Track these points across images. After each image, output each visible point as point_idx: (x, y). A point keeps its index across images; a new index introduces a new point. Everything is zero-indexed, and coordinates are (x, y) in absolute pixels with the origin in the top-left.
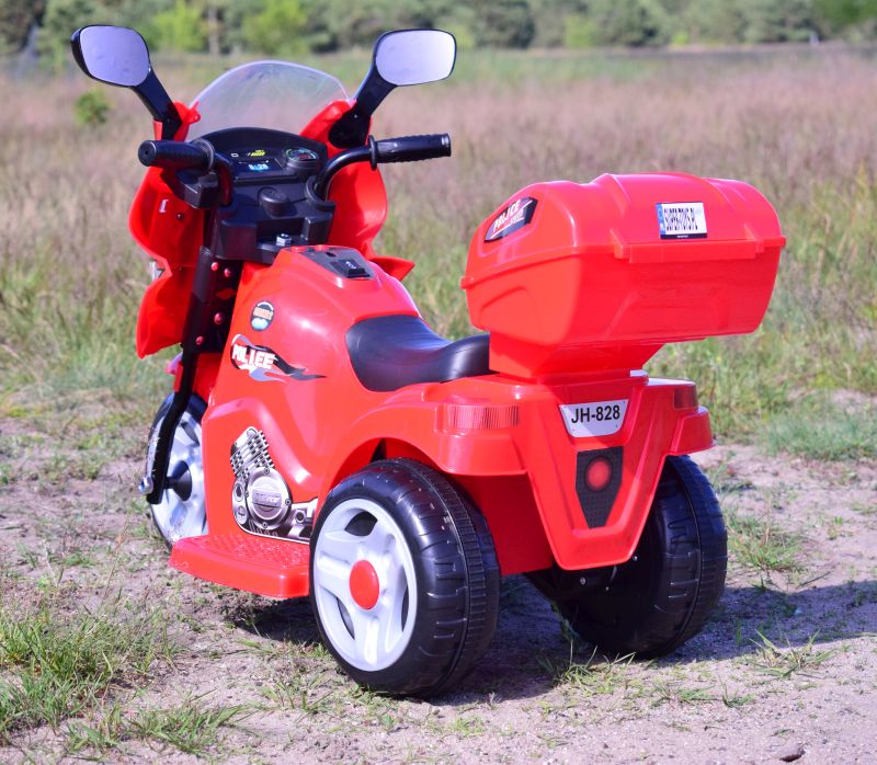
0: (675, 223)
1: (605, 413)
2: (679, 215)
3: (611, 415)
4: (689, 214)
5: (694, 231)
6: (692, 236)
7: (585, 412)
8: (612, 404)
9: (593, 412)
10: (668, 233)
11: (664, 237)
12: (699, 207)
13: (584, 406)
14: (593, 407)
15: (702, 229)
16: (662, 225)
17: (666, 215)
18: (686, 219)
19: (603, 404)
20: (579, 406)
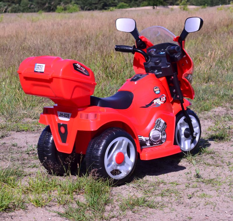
0: (38, 69)
1: (66, 115)
2: (39, 67)
3: (67, 116)
4: (42, 67)
5: (41, 71)
6: (41, 72)
7: (62, 114)
8: (68, 113)
9: (64, 114)
10: (36, 71)
11: (35, 71)
12: (44, 65)
13: (62, 113)
14: (64, 113)
15: (43, 71)
16: (35, 69)
17: (37, 66)
18: (41, 68)
19: (66, 113)
20: (61, 112)
